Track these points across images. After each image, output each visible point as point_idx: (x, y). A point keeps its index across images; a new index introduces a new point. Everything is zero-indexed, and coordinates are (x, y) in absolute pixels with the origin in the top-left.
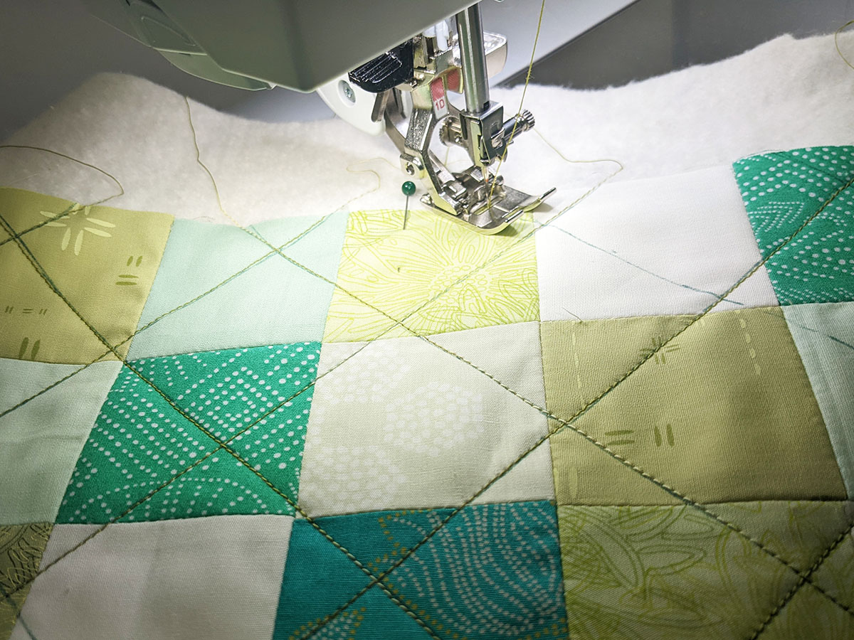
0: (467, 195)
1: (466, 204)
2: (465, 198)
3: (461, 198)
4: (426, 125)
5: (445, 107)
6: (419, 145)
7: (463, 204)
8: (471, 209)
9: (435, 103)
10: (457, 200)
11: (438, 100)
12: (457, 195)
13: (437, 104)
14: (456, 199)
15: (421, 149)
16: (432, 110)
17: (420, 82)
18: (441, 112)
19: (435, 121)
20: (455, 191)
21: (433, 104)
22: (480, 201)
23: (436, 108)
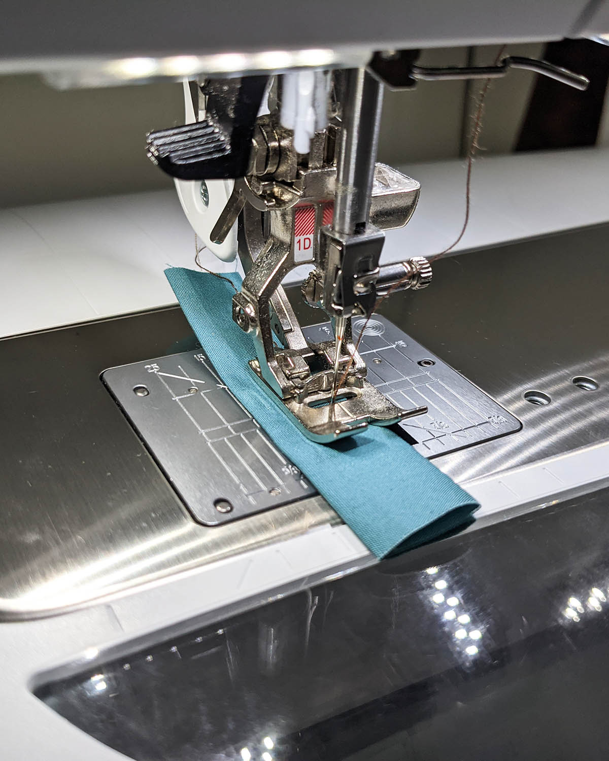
0: (307, 376)
1: (301, 388)
2: (302, 379)
3: (299, 377)
4: (276, 265)
5: (311, 251)
6: (260, 290)
7: (296, 387)
8: (306, 396)
9: (296, 239)
10: (292, 378)
11: (302, 238)
13: (299, 241)
14: (288, 378)
15: (260, 295)
16: (290, 247)
17: (280, 203)
18: (304, 251)
19: (290, 264)
20: (293, 366)
21: (292, 240)
22: (324, 391)
23: (296, 246)
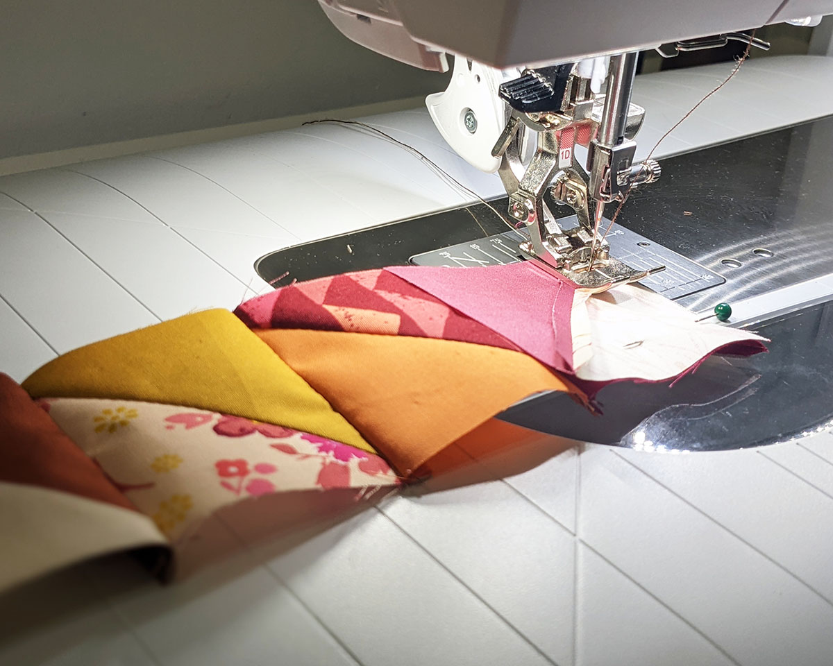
0: (571, 251)
1: (569, 259)
2: (568, 253)
3: (565, 252)
4: (547, 171)
5: (569, 159)
6: (536, 188)
7: (565, 259)
8: (571, 266)
9: (561, 152)
10: (560, 254)
11: (565, 150)
12: (561, 248)
13: (563, 153)
14: (559, 252)
15: (536, 192)
16: (557, 156)
17: (553, 126)
18: (565, 163)
19: (556, 170)
20: (559, 244)
21: (559, 151)
22: (583, 262)
23: (561, 156)
